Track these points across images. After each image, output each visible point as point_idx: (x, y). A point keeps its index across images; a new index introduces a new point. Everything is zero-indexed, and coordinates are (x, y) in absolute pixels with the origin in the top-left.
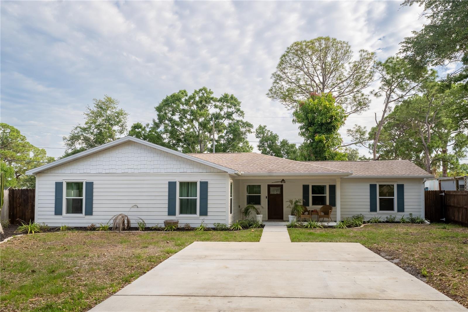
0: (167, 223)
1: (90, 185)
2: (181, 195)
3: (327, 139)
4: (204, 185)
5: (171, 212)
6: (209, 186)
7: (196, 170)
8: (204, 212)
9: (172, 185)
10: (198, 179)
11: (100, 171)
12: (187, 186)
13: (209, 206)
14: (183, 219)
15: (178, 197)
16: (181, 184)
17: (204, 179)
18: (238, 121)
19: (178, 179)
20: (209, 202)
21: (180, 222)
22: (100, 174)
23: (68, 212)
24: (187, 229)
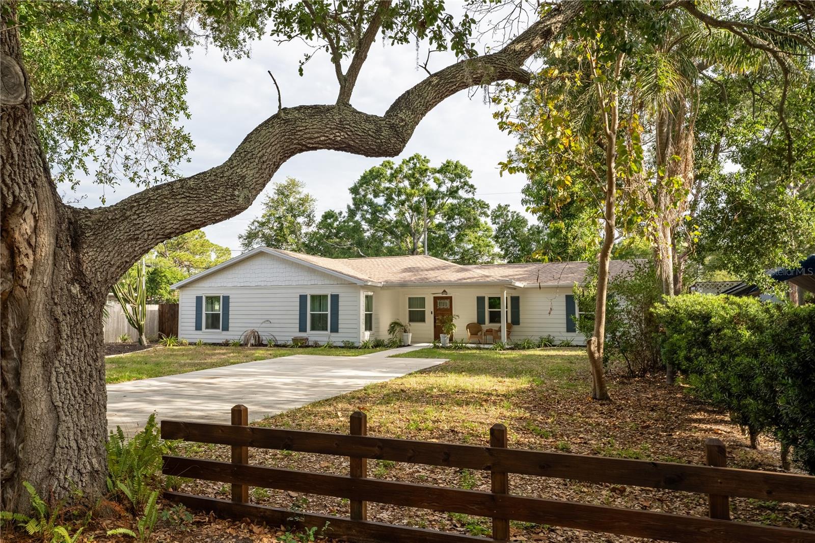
0: (295, 340)
1: (226, 299)
2: (312, 310)
3: (568, 226)
4: (335, 298)
5: (302, 328)
6: (340, 299)
7: (327, 282)
8: (335, 329)
9: (303, 298)
10: (328, 292)
11: (235, 284)
12: (319, 300)
13: (340, 322)
14: (313, 336)
15: (309, 312)
16: (313, 297)
17: (335, 291)
18: (466, 200)
19: (309, 292)
20: (340, 317)
21: (310, 339)
22: (235, 287)
23: (207, 328)
24: (316, 346)
